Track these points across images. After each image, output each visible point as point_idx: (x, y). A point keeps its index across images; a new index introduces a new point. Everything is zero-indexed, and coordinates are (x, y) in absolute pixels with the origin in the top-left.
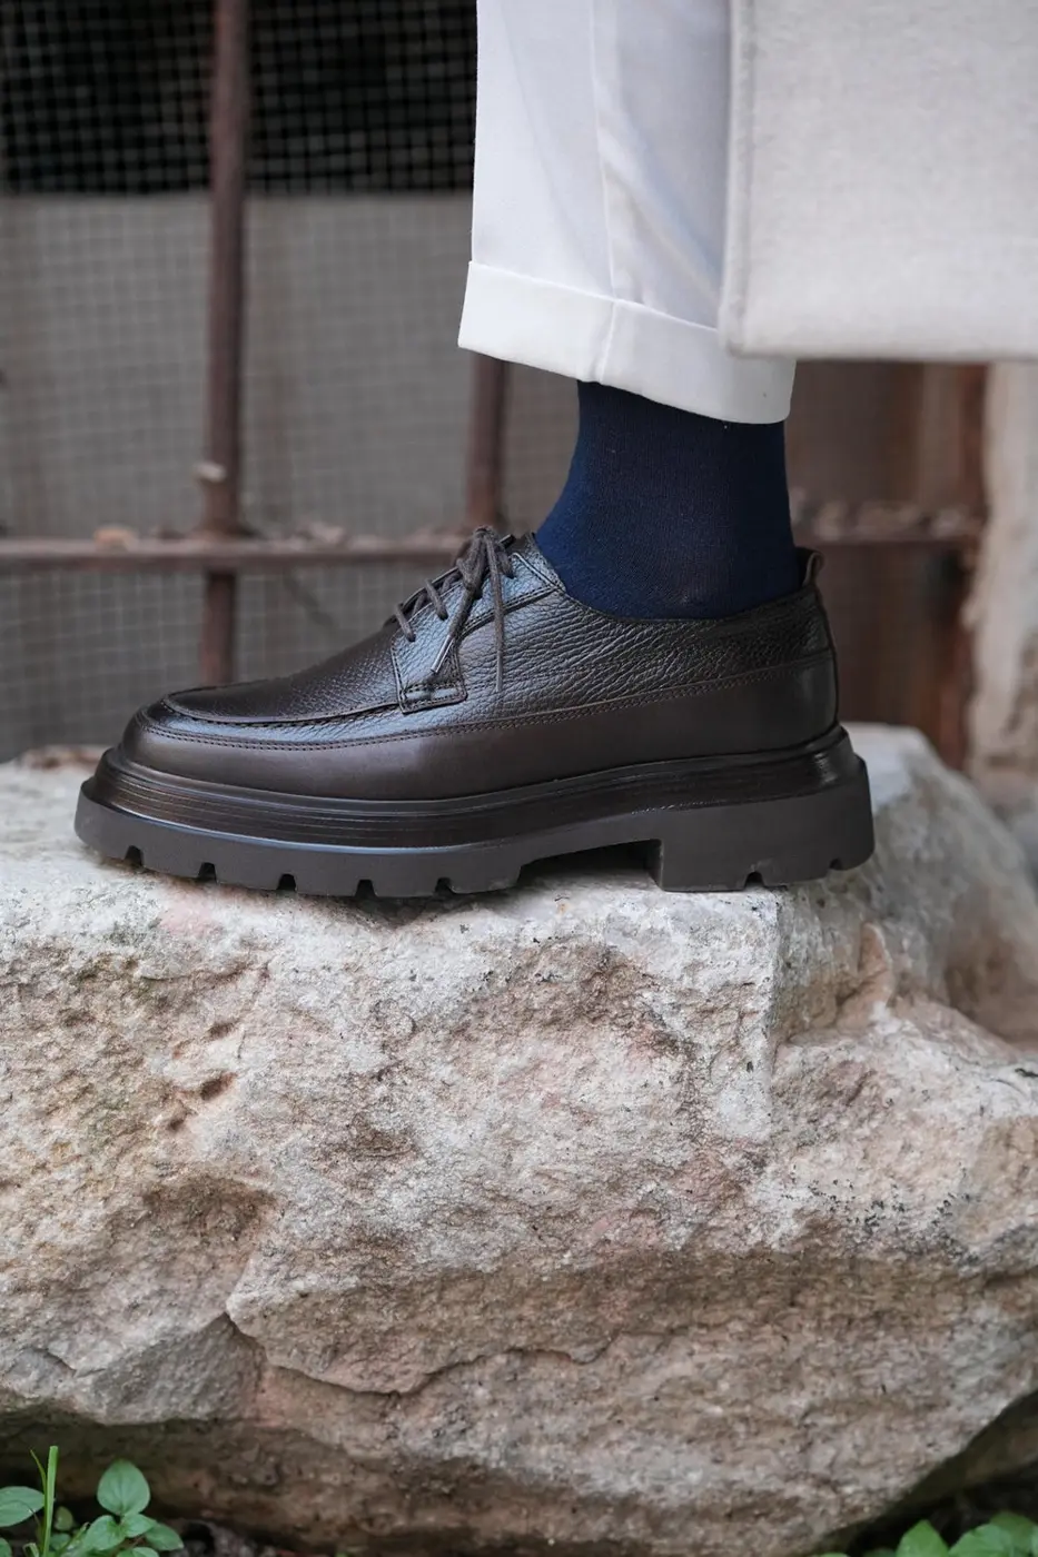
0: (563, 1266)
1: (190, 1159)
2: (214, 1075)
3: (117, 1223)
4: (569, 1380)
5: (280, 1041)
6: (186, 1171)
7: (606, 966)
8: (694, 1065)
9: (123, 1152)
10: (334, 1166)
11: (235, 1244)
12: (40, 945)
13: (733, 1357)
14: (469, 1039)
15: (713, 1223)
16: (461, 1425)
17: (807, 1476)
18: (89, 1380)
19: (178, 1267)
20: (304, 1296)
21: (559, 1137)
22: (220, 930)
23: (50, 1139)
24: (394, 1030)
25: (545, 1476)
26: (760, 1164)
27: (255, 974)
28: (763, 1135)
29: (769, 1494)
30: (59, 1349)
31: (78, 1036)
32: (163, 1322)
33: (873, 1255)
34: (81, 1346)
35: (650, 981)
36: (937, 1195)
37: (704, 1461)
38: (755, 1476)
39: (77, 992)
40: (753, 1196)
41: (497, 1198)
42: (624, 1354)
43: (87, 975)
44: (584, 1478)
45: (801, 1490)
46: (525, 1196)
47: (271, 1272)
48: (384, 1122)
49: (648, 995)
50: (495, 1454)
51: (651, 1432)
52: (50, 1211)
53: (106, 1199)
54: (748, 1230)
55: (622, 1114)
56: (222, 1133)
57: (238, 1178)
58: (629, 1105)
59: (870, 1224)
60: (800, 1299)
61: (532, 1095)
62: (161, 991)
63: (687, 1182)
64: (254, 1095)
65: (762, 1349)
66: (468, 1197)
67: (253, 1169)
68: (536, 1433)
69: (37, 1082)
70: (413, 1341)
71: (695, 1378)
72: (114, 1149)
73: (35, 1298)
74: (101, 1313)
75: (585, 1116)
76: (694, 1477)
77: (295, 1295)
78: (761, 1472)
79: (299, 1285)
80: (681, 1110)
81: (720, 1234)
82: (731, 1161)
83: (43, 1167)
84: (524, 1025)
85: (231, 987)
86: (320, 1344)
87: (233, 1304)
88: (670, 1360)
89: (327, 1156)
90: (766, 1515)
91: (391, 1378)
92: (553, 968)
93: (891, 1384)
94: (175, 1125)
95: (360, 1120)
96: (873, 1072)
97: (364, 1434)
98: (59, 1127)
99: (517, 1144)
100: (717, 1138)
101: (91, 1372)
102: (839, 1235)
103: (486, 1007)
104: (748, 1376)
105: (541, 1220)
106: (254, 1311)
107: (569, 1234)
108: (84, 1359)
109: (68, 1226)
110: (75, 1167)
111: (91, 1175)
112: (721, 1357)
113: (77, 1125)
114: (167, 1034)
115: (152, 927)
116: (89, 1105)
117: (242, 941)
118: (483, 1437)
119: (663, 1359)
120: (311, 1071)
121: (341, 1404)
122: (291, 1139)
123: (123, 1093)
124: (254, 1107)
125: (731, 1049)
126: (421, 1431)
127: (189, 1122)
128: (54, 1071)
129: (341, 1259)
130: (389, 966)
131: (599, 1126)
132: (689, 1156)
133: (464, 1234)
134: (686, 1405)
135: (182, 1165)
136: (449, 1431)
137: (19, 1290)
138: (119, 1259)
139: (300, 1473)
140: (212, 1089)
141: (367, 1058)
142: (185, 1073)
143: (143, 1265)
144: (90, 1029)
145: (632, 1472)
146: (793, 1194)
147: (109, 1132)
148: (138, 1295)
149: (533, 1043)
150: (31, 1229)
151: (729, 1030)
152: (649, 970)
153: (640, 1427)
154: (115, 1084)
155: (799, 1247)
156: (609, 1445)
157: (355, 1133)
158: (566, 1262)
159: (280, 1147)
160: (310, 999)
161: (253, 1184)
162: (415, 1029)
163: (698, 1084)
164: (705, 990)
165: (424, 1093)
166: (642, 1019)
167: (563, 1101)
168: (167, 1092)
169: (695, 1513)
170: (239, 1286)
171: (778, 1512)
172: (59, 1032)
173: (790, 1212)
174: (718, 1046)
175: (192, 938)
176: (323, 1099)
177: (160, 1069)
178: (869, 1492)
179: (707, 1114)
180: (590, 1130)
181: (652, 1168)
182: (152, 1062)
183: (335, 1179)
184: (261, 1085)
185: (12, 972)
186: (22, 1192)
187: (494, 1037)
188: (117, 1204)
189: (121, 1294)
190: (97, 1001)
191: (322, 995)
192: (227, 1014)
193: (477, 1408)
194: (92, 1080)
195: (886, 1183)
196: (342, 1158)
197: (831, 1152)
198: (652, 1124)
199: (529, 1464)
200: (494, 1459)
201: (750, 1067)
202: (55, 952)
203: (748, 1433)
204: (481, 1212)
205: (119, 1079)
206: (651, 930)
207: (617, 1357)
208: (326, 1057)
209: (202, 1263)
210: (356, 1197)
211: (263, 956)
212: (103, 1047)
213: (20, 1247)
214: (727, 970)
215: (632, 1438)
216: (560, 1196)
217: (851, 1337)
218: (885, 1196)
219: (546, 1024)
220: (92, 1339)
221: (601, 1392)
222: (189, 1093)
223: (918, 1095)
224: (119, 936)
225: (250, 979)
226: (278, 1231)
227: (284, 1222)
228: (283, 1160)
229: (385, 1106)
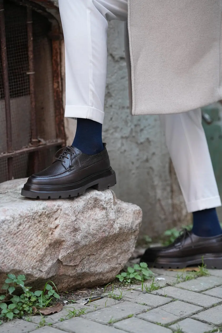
0: (95, 242)
1: (55, 238)
2: (57, 225)
3: (46, 249)
4: (94, 258)
5: (64, 218)
6: (54, 240)
7: (96, 200)
8: (107, 211)
9: (46, 239)
10: (71, 234)
11: (58, 249)
12: (35, 212)
13: (110, 250)
14: (84, 213)
15: (110, 231)
16: (84, 267)
17: (118, 263)
18: (45, 273)
19: (52, 254)
20: (68, 253)
21: (94, 224)
22: (55, 205)
23: (38, 239)
24: (76, 214)
25: (93, 272)
26: (114, 222)
27: (60, 210)
28: (114, 218)
29: (114, 267)
30: (41, 269)
31: (40, 224)
32: (51, 262)
33: (125, 231)
34: (43, 268)
35: (101, 201)
36: (131, 221)
37: (108, 265)
38: (113, 265)
39: (39, 218)
40: (114, 227)
41: (89, 234)
42: (99, 252)
43: (41, 215)
44: (97, 271)
45: (117, 266)
46: (91, 233)
47: (65, 251)
48: (77, 227)
49: (101, 203)
50: (88, 270)
51: (102, 263)
52: (39, 250)
53: (45, 246)
54: (114, 231)
55: (100, 219)
56: (58, 233)
57: (61, 239)
58: (101, 218)
59: (125, 227)
60: (116, 240)
61: (91, 219)
62: (49, 215)
63: (108, 226)
64: (62, 227)
65: (112, 248)
66: (86, 235)
67: (62, 237)
68: (91, 266)
69: (36, 232)
70: (79, 257)
71: (107, 254)
72: (45, 239)
73: (38, 262)
74: (45, 263)
75: (96, 220)
76: (107, 267)
77: (67, 254)
78: (114, 264)
79: (68, 252)
80: (106, 217)
81: (111, 233)
82: (112, 222)
83: (38, 244)
84: (88, 210)
85: (57, 213)
86: (69, 260)
87: (60, 257)
88: (104, 252)
89: (70, 233)
90: (114, 270)
91: (77, 263)
92: (91, 201)
93: (125, 249)
94: (52, 234)
95: (74, 227)
96: (121, 208)
97: (73, 272)
98: (39, 237)
99: (90, 226)
100: (110, 220)
101: (45, 271)
102: (122, 229)
103: (85, 208)
104: (112, 252)
105: (93, 235)
106: (63, 257)
107: (96, 237)
108: (44, 270)
109: (41, 251)
110: (41, 242)
111: (43, 243)
112: (109, 250)
113: (41, 237)
114: (50, 221)
115: (47, 207)
116: (42, 233)
117: (58, 206)
118: (86, 268)
119: (103, 252)
120: (68, 222)
121: (70, 268)
122: (66, 232)
123: (46, 230)
124: (62, 228)
125: (110, 207)
126: (79, 269)
127: (53, 233)
128: (38, 229)
129: (73, 247)
130: (75, 206)
131: (98, 221)
132: (107, 223)
133: (85, 240)
134: (106, 258)
135: (53, 239)
136: (83, 268)
137: (36, 262)
138: (46, 254)
139: (61, 281)
140: (56, 228)
141: (74, 218)
142: (53, 226)
143: (49, 255)
144: (41, 223)
145: (101, 268)
146: (118, 225)
147: (45, 237)
148: (48, 259)
149: (90, 212)
150: (37, 253)
151: (110, 205)
152: (101, 199)
153: (101, 262)
154: (45, 230)
155: (119, 232)
156: (98, 265)
157: (73, 229)
158: (95, 241)
159: (65, 233)
160: (67, 212)
161: (62, 239)
162: (78, 213)
163: (108, 213)
164: (107, 200)
165: (80, 222)
166: (101, 206)
167: (94, 219)
168: (51, 229)
169: (107, 272)
170: (60, 254)
171: (115, 269)
172: (38, 224)
173: (118, 228)
174: (109, 208)
175: (52, 207)
176: (70, 225)
177: (50, 226)
178: (124, 264)
179: (109, 217)
180: (97, 222)
181: (104, 225)
182: (49, 225)
183: (72, 236)
184: (63, 225)
185: (32, 217)
186: (36, 248)
187: (86, 212)
188: (46, 247)
189: (47, 260)
190: (42, 218)
191: (68, 211)
192: (57, 216)
193: (85, 265)
194: (42, 230)
195: (126, 221)
196: (72, 233)
197: (120, 219)
198: (104, 220)
199: (91, 271)
200: (87, 271)
201: (113, 209)
202: (37, 213)
203: (112, 260)
204: (87, 236)
205: (45, 229)
206: (100, 194)
207: (99, 253)
208: (69, 219)
209: (54, 253)
210: (74, 238)
211: (60, 207)
212: (43, 225)
213: (36, 255)
214: (109, 197)
215: (101, 264)
216: (95, 232)
217: (121, 244)
218: (126, 223)
219: (91, 209)
220: (44, 267)
221: (98, 258)
222: (53, 229)
223: (126, 210)
224: (44, 209)
225: (59, 211)
226: (65, 245)
227: (66, 243)
228: (66, 235)
229: (76, 224)
